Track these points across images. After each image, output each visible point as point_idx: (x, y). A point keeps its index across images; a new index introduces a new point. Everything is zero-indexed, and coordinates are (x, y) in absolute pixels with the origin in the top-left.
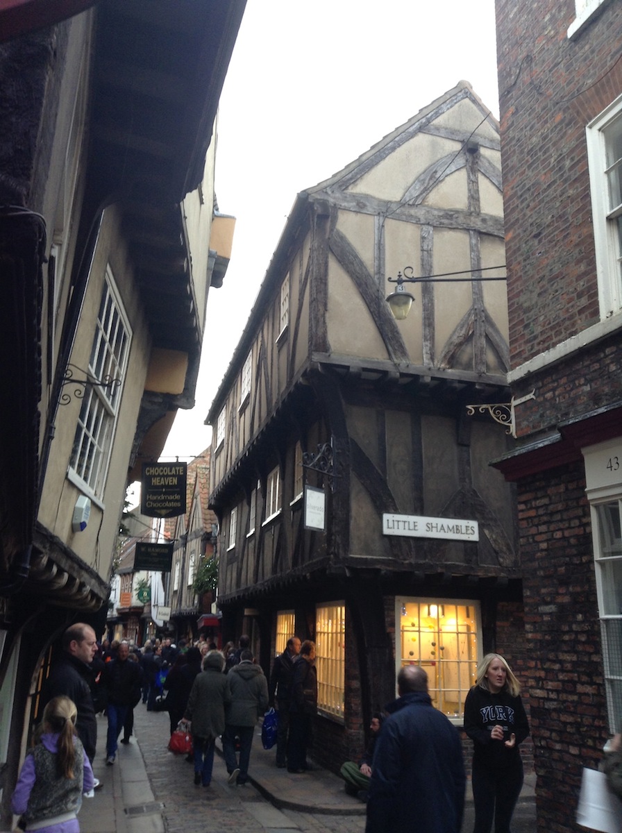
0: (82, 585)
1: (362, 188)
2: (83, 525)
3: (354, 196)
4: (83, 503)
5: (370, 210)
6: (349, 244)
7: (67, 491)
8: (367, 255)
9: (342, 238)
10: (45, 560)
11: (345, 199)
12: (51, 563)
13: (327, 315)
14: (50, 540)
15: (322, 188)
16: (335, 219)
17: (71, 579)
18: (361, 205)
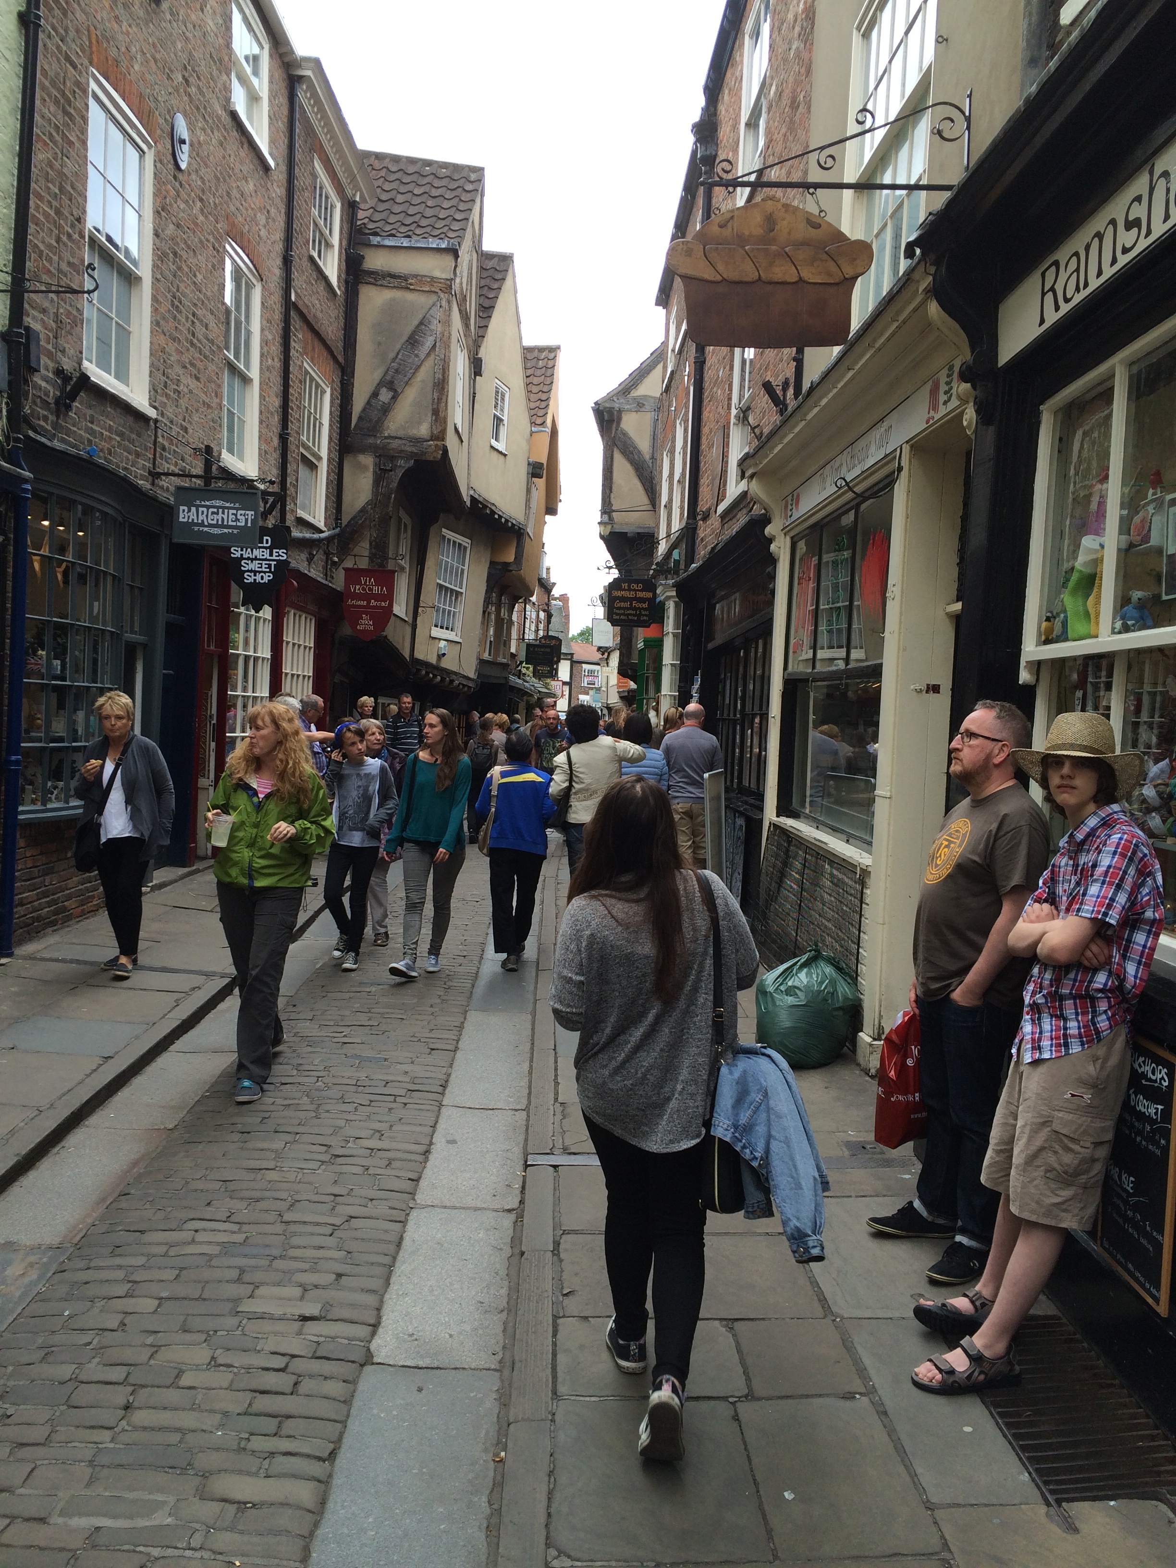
0: (452, 681)
1: (642, 390)
2: (444, 655)
3: (634, 399)
4: (442, 644)
5: (647, 407)
6: (630, 438)
7: (431, 641)
8: (644, 445)
9: (625, 434)
10: (424, 672)
11: (628, 403)
12: (427, 673)
13: (612, 496)
14: (426, 664)
15: (610, 397)
16: (620, 419)
17: (443, 679)
18: (640, 405)
